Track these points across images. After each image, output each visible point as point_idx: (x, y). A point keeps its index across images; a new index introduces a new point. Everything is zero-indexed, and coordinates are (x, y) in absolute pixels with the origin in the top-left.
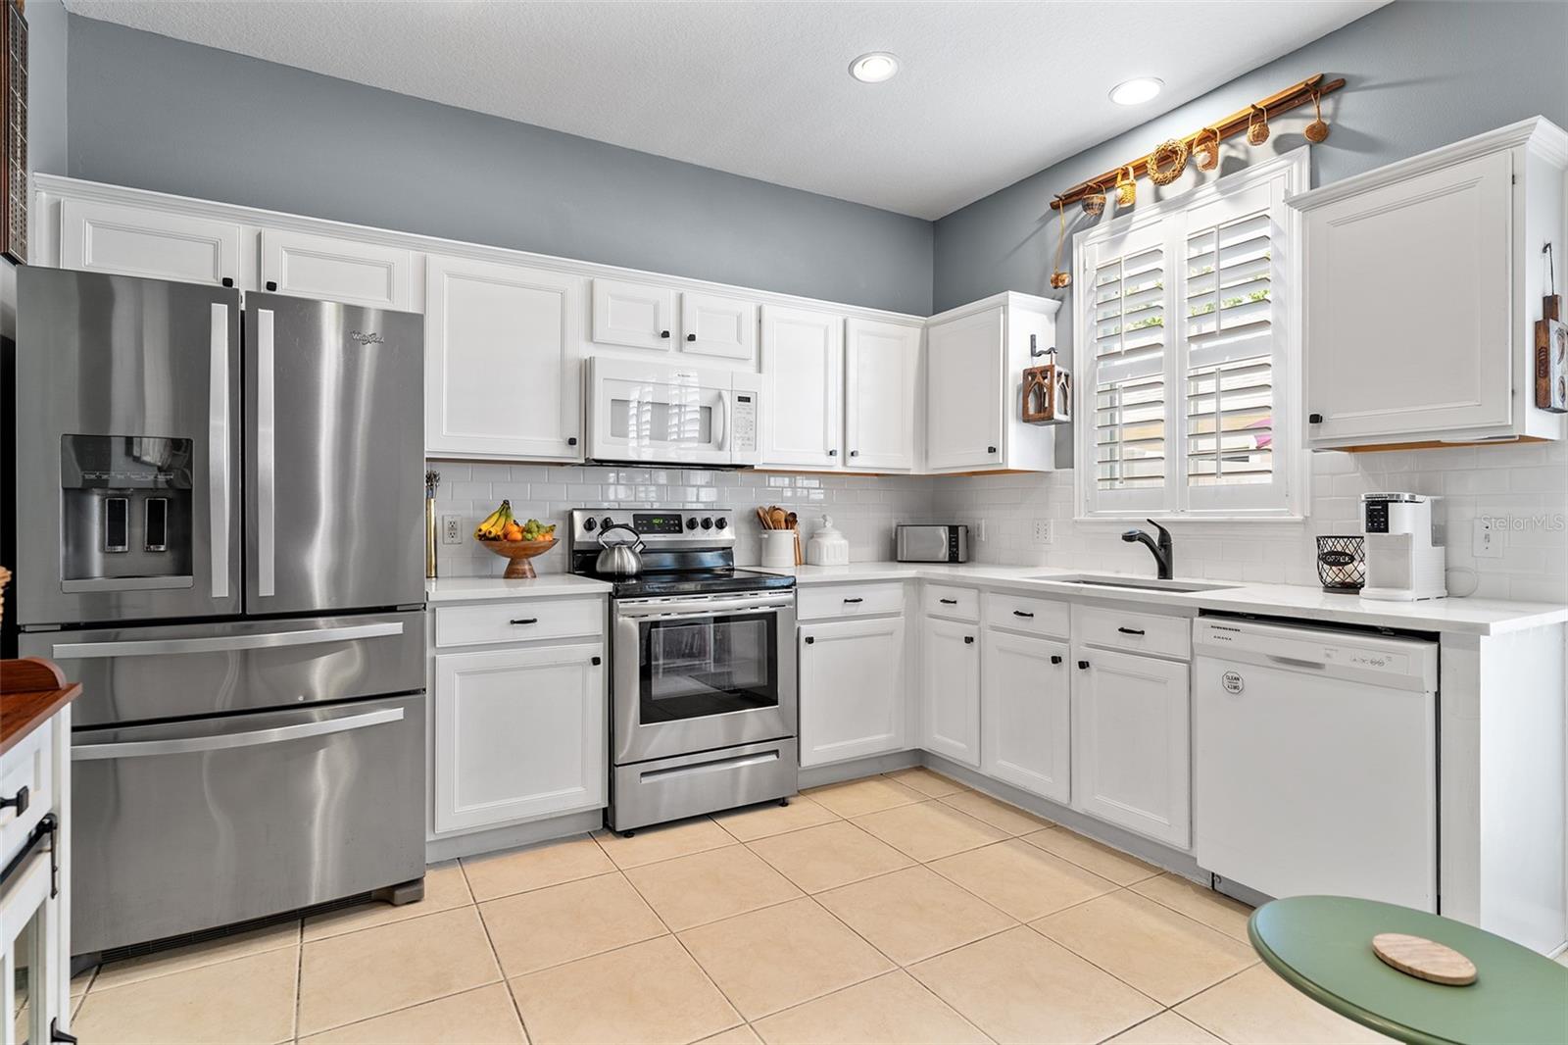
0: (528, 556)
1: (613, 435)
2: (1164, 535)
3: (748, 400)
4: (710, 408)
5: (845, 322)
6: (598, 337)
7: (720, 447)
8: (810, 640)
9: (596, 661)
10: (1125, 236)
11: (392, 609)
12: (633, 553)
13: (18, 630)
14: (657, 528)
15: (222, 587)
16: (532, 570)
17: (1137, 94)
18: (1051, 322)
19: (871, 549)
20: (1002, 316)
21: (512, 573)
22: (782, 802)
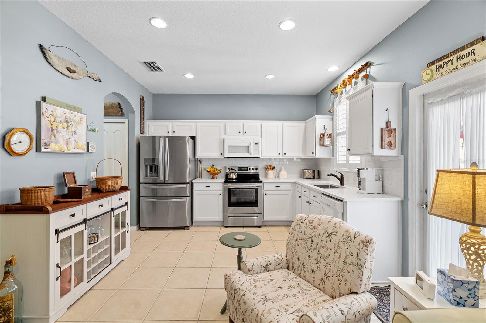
0: (216, 175)
1: (228, 152)
2: (342, 175)
3: (257, 144)
4: (248, 146)
5: (283, 125)
6: (226, 134)
7: (251, 154)
8: (266, 194)
10: (341, 100)
11: (184, 183)
12: (235, 175)
13: (140, 183)
14: (242, 170)
15: (162, 179)
16: (216, 177)
17: (334, 69)
18: (331, 120)
19: (297, 175)
20: (315, 121)
21: (213, 178)
22: (260, 227)
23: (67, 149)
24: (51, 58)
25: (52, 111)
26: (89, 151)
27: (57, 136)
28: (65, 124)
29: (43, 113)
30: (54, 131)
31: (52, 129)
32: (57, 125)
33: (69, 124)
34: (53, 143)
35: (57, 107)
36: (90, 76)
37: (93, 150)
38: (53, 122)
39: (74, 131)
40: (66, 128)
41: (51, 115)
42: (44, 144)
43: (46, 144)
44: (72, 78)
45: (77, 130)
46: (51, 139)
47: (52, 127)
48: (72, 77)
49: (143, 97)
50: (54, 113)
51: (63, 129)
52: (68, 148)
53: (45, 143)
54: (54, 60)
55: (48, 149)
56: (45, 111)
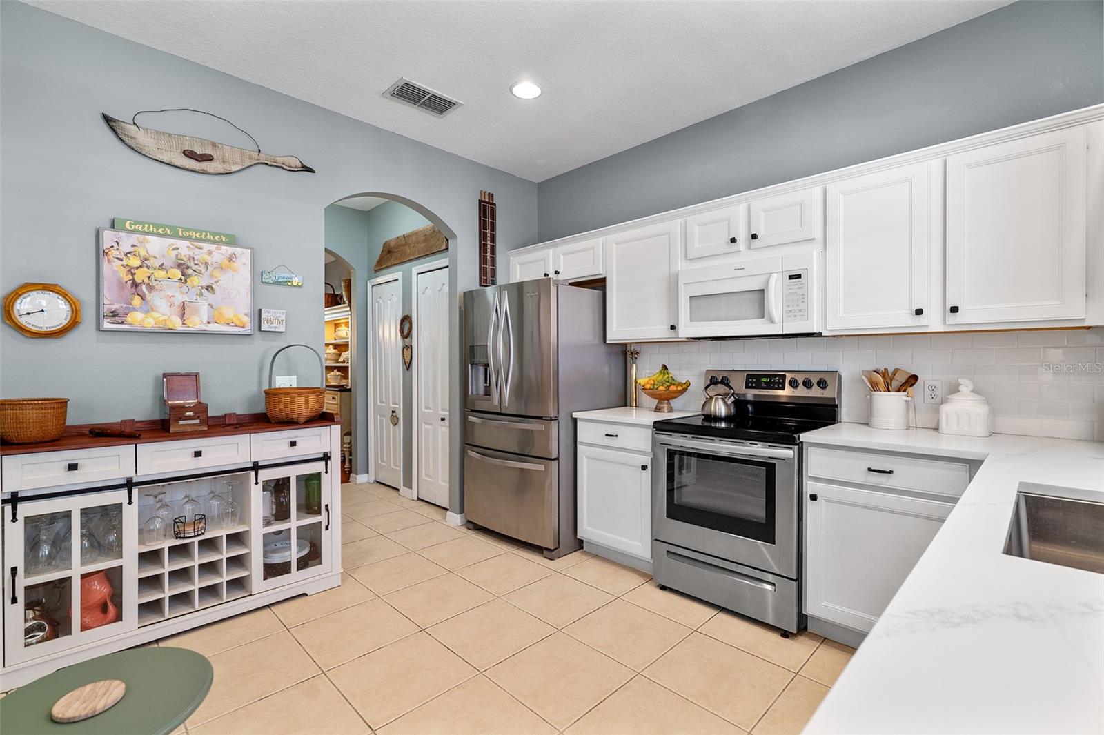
1: (692, 321)
3: (799, 276)
4: (763, 290)
6: (689, 257)
7: (773, 322)
8: (814, 497)
9: (644, 468)
14: (762, 385)
15: (497, 402)
22: (786, 633)
23: (183, 324)
24: (134, 138)
25: (133, 246)
26: (262, 329)
27: (148, 296)
28: (177, 273)
29: (104, 252)
30: (139, 288)
31: (133, 283)
32: (149, 275)
33: (190, 271)
34: (136, 311)
35: (146, 237)
36: (269, 163)
37: (276, 327)
38: (137, 268)
39: (208, 286)
40: (181, 279)
41: (129, 255)
42: (111, 314)
43: (114, 314)
44: (204, 172)
45: (216, 282)
46: (131, 304)
47: (134, 280)
48: (203, 170)
49: (491, 196)
50: (139, 250)
51: (170, 283)
52: (185, 322)
53: (112, 312)
54: (144, 139)
55: (122, 323)
56: (113, 247)
